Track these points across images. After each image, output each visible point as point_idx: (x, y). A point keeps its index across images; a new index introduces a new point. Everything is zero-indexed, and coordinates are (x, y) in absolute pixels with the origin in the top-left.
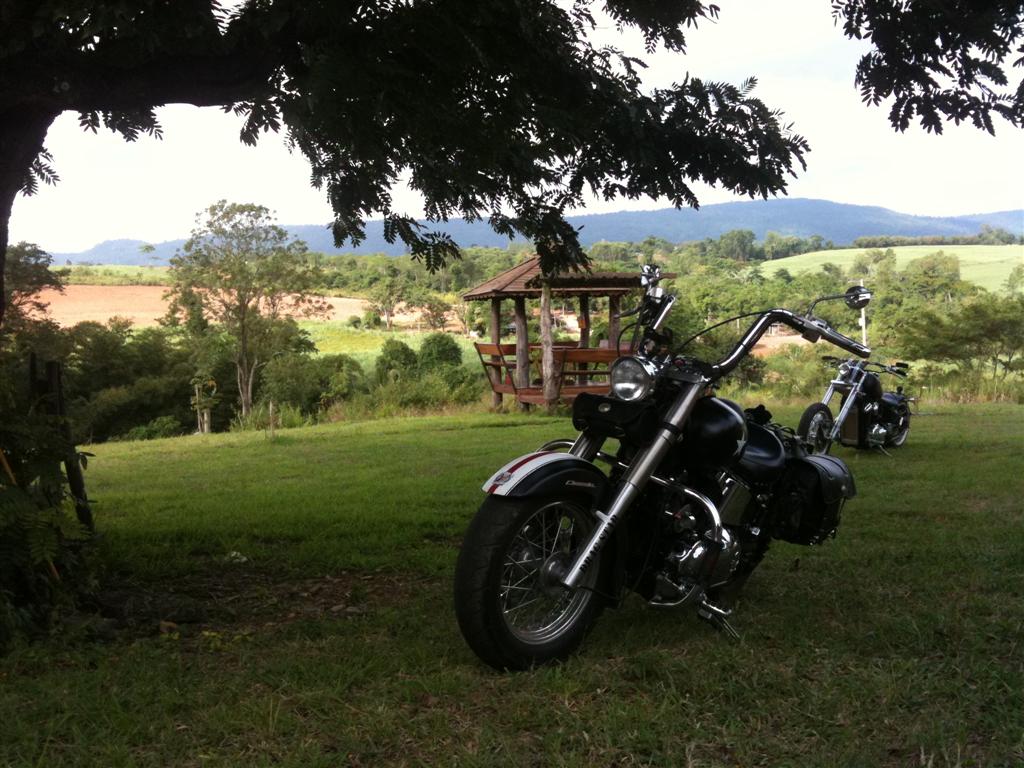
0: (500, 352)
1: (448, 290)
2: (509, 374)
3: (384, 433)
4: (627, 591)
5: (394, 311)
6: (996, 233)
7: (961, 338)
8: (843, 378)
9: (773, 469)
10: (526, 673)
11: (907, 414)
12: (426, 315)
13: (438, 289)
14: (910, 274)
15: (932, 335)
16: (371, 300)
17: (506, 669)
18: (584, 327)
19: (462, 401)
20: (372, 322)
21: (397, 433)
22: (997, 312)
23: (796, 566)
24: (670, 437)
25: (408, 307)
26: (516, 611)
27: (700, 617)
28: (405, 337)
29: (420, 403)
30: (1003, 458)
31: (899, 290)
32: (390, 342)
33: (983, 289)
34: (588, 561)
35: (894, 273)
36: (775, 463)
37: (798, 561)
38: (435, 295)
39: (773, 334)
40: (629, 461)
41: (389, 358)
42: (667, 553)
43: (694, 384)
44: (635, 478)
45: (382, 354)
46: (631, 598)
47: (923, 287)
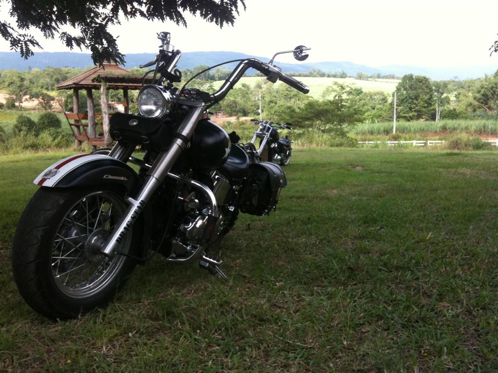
0: (79, 118)
1: (53, 90)
2: (85, 130)
3: (9, 161)
4: (153, 252)
5: (23, 100)
6: (317, 72)
7: (304, 118)
8: (261, 130)
9: (242, 170)
10: (75, 321)
11: (290, 149)
12: (40, 103)
13: (47, 89)
14: (280, 90)
15: (292, 117)
16: (9, 94)
17: (58, 319)
18: (126, 106)
19: (59, 146)
20: (10, 106)
21: (17, 161)
22: (320, 106)
23: (249, 227)
24: (182, 144)
25: (30, 98)
26: (66, 275)
27: (201, 266)
28: (30, 114)
29: (34, 147)
30: (336, 170)
31: (275, 97)
32: (21, 117)
33: (311, 97)
34: (122, 234)
35: (273, 89)
36: (244, 166)
37: (249, 225)
38: (46, 92)
39: (220, 116)
40: (153, 163)
41: (20, 125)
42: (179, 225)
43: (197, 107)
44: (157, 174)
45: (16, 123)
46: (155, 257)
47: (286, 96)
